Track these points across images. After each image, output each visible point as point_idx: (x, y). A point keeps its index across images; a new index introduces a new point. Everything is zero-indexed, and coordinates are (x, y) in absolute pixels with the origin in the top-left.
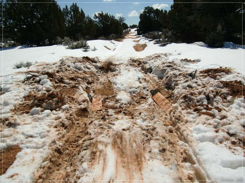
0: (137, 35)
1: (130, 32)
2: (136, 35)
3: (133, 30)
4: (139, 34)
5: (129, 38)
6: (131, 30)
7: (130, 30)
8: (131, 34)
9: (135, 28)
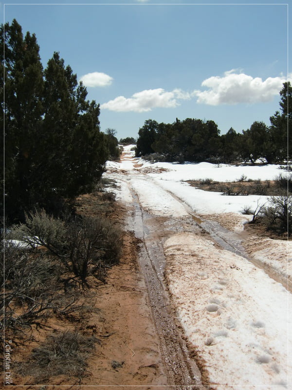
0: (135, 157)
1: (123, 152)
2: (133, 157)
3: (128, 148)
4: (137, 155)
5: (125, 160)
6: (124, 147)
7: (122, 147)
8: (126, 156)
9: (131, 144)
